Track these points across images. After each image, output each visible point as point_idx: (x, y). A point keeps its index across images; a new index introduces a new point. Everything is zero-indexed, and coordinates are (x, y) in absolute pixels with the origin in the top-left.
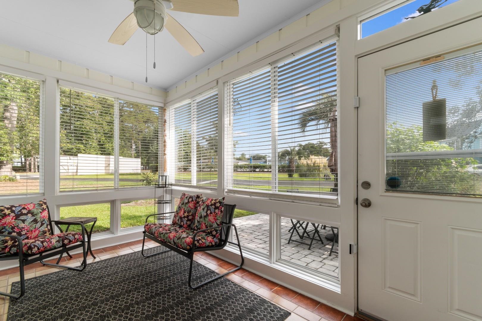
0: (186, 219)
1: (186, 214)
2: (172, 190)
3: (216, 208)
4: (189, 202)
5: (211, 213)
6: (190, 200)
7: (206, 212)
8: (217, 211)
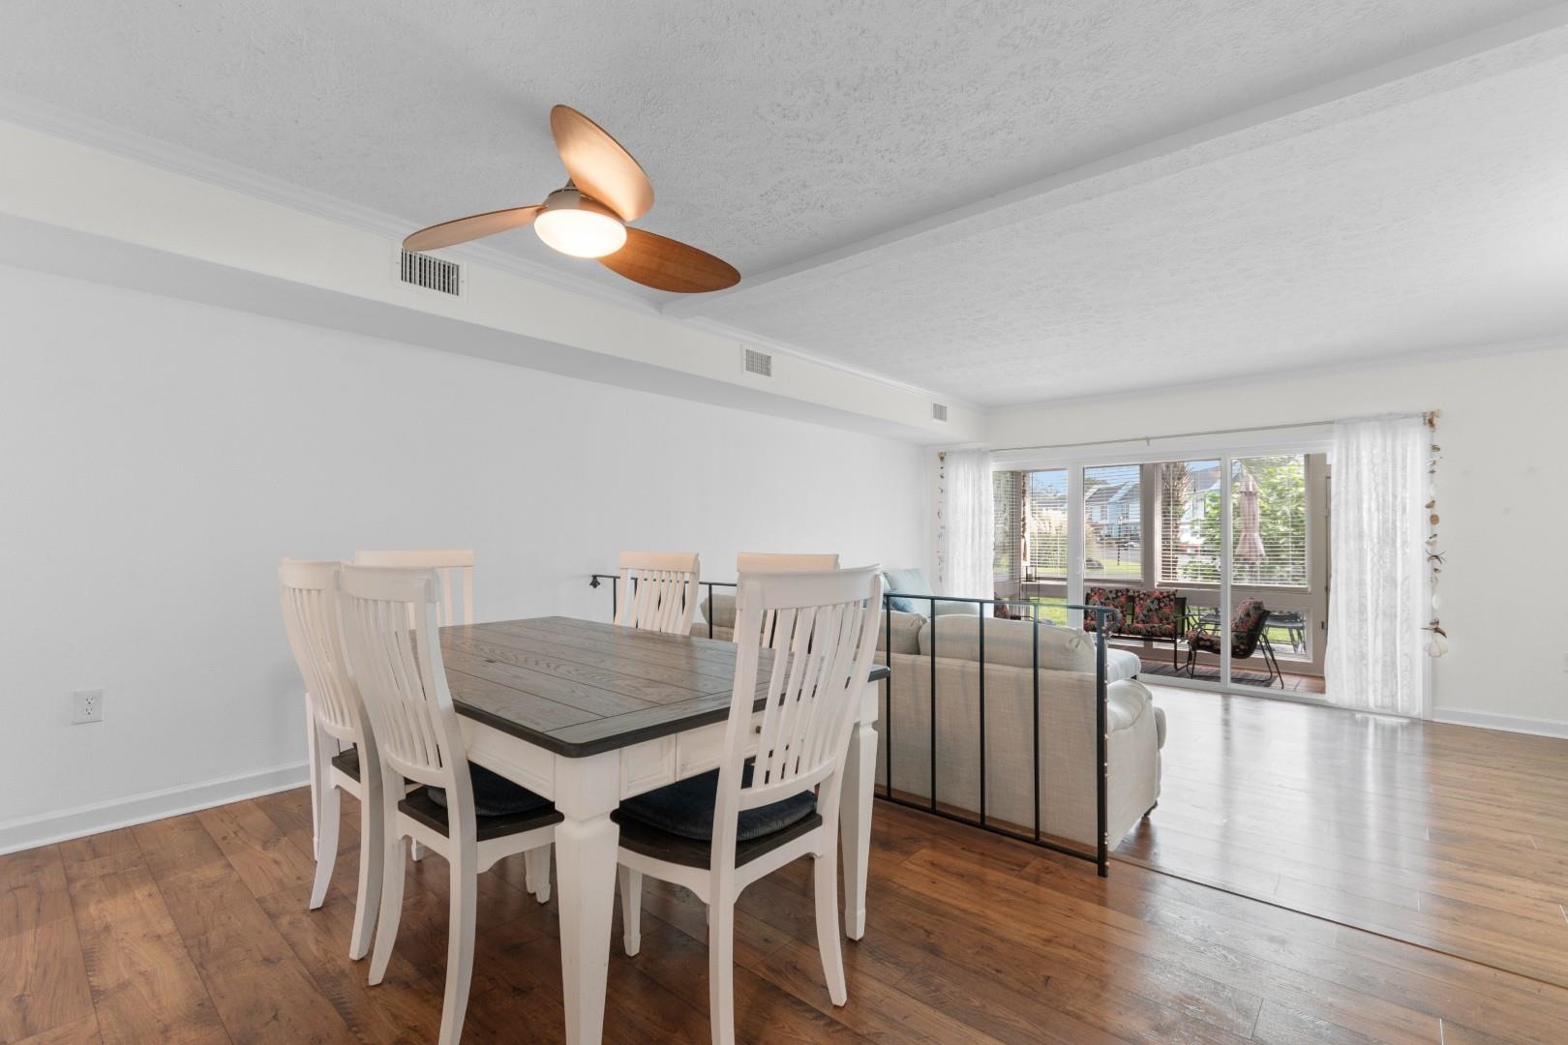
3: (1171, 600)
4: (1117, 597)
5: (1166, 605)
7: (1159, 604)
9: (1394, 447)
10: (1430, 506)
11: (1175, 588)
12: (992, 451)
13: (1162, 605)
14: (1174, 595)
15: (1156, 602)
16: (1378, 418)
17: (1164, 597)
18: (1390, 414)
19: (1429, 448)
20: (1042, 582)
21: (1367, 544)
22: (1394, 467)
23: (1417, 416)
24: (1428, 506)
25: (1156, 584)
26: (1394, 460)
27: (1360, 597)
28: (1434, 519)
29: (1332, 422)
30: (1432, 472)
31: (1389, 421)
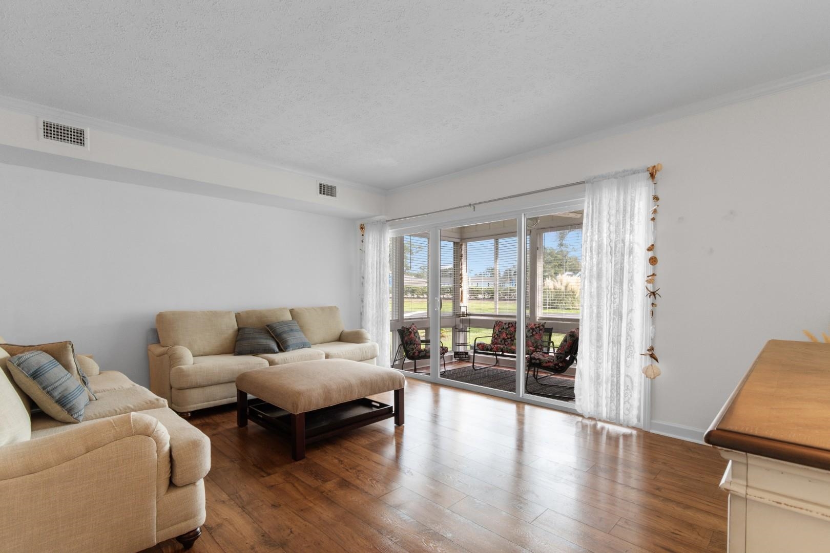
0: (510, 340)
1: (509, 336)
2: (470, 319)
3: (540, 330)
4: (509, 327)
5: (536, 333)
6: (510, 325)
7: (532, 333)
8: (541, 332)
9: (625, 200)
10: (650, 249)
11: (544, 321)
12: (387, 221)
13: (534, 333)
14: (543, 326)
15: (531, 331)
16: (616, 176)
17: (536, 328)
18: (624, 171)
19: (651, 198)
20: (472, 317)
21: (604, 283)
22: (624, 216)
23: (643, 171)
24: (649, 250)
25: (537, 318)
26: (625, 210)
27: (598, 328)
28: (653, 261)
29: (583, 183)
30: (653, 219)
31: (623, 178)
